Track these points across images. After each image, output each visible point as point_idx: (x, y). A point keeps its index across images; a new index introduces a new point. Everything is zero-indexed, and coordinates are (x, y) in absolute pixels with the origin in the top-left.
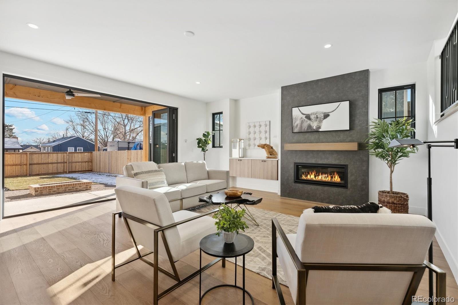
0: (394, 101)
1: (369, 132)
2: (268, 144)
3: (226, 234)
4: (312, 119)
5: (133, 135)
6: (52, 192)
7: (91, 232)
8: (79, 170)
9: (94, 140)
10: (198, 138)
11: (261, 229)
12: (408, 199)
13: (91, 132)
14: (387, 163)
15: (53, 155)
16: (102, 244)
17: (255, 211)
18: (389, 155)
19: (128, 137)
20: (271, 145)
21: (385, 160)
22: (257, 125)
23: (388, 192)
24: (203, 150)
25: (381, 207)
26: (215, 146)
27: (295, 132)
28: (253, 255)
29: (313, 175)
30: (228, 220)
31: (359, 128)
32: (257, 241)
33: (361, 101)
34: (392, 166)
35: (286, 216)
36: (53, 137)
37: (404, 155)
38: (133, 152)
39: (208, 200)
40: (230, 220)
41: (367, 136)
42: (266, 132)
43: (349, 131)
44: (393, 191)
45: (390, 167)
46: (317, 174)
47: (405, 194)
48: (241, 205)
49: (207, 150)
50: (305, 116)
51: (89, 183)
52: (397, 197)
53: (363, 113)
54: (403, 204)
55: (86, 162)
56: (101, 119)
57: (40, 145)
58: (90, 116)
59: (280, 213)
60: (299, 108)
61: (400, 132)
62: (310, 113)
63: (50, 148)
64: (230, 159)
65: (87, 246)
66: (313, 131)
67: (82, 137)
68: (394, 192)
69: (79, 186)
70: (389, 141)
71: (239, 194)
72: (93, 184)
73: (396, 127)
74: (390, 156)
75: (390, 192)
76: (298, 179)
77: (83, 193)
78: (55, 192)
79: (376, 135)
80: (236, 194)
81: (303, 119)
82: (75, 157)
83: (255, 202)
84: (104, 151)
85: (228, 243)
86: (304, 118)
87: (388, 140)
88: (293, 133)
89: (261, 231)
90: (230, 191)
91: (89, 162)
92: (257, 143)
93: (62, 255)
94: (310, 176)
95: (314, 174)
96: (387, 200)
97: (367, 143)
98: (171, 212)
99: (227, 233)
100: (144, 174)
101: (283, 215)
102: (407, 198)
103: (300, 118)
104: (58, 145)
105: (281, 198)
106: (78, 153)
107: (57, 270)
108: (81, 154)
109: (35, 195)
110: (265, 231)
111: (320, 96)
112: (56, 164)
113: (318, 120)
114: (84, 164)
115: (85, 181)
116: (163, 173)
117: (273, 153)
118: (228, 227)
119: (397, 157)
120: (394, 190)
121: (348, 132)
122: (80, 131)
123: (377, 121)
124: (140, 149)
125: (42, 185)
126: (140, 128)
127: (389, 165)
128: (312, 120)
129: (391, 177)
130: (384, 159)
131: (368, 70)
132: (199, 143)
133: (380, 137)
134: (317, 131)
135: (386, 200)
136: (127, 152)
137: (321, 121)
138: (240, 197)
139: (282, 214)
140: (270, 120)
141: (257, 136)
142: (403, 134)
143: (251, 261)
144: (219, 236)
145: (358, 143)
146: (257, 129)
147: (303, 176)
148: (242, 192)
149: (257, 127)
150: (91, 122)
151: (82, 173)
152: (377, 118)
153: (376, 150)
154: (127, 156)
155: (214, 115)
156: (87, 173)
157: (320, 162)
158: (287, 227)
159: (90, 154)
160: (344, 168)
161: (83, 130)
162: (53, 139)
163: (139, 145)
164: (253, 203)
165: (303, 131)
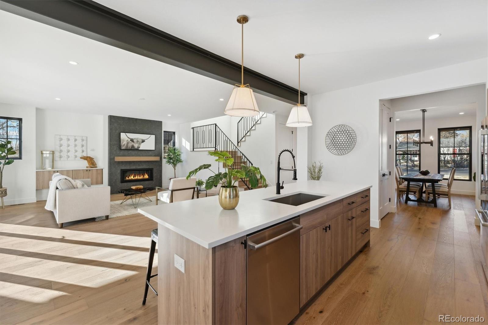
4: (135, 142)
14: (172, 166)
22: (71, 139)
27: (122, 149)
31: (158, 149)
33: (159, 136)
42: (83, 146)
43: (154, 151)
46: (135, 176)
50: (130, 139)
53: (160, 142)
60: (126, 133)
62: (134, 138)
66: (134, 149)
86: (129, 141)
92: (72, 155)
103: (126, 140)
111: (138, 128)
113: (138, 143)
130: (170, 164)
134: (137, 150)
137: (140, 144)
140: (85, 136)
141: (71, 148)
145: (160, 157)
146: (72, 142)
147: (127, 178)
157: (138, 168)
160: (151, 170)
165: (128, 149)
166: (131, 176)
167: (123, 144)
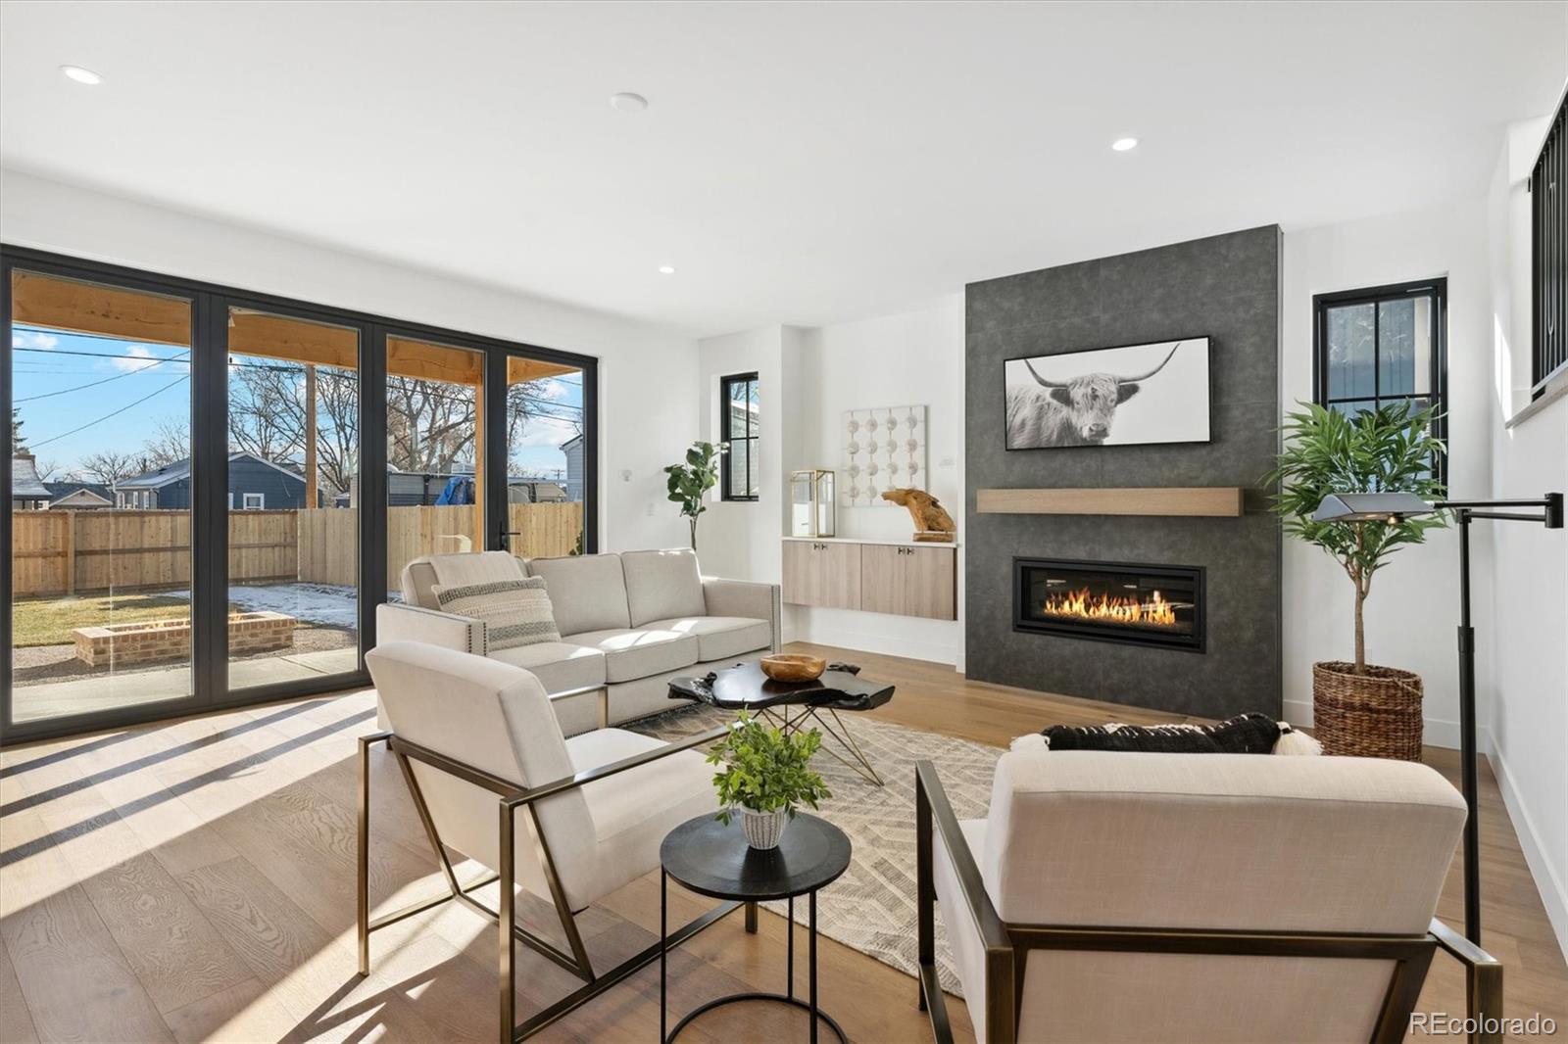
0: (1371, 338)
1: (1281, 453)
2: (920, 489)
3: (752, 817)
4: (1078, 404)
5: (442, 451)
6: (155, 656)
7: (288, 800)
8: (251, 576)
9: (302, 468)
10: (669, 466)
11: (890, 795)
12: (1420, 694)
13: (293, 438)
14: (1347, 563)
15: (158, 521)
16: (327, 846)
17: (872, 730)
18: (1353, 532)
19: (424, 458)
20: (933, 494)
21: (1339, 553)
22: (881, 419)
23: (1350, 669)
24: (688, 508)
25: (1286, 731)
26: (733, 494)
27: (1016, 447)
28: (858, 890)
29: (1079, 602)
30: (759, 768)
31: (1244, 434)
32: (873, 840)
33: (1252, 340)
34: (1364, 574)
35: (981, 750)
36: (160, 456)
37: (1405, 534)
38: (441, 512)
39: (701, 692)
40: (765, 768)
41: (1273, 464)
42: (912, 446)
43: (1209, 448)
44: (1367, 663)
45: (1357, 577)
46: (1095, 600)
47: (1409, 676)
48: (819, 711)
49: (703, 509)
50: (1050, 389)
51: (285, 622)
52: (1379, 686)
53: (1260, 382)
54: (1402, 713)
55: (276, 546)
56: (326, 393)
57: (113, 482)
58: (288, 382)
59: (962, 741)
60: (1028, 360)
61: (1392, 451)
62: (1070, 381)
63: (146, 493)
64: (783, 541)
65: (274, 851)
66: (1079, 445)
67: (259, 454)
68: (1371, 667)
69: (249, 632)
70: (1353, 485)
71: (813, 670)
72: (299, 626)
73: (1375, 433)
74: (1357, 541)
75: (1357, 669)
76: (1028, 616)
77: (262, 660)
78: (167, 656)
79: (1306, 462)
80: (802, 671)
81: (1044, 400)
82: (237, 528)
83: (867, 700)
84: (338, 506)
85: (758, 848)
86: (1049, 399)
87: (1348, 478)
88: (1007, 450)
89: (888, 805)
90: (782, 658)
91: (285, 547)
92: (883, 483)
93: (187, 880)
94: (1071, 605)
95: (1084, 600)
96: (1345, 697)
97: (1275, 488)
98: (559, 736)
99: (754, 813)
100: (475, 597)
101: (973, 746)
102: (1418, 690)
103: (1034, 397)
104: (177, 483)
105: (968, 686)
106: (246, 513)
107: (168, 933)
108: (256, 517)
109: (96, 666)
110: (904, 805)
111: (1105, 318)
112: (169, 553)
113: (1098, 404)
114: (267, 554)
115: (270, 615)
116: (543, 592)
117: (941, 520)
118: (758, 792)
119: (1381, 544)
120: (1371, 660)
121: (1204, 451)
122: (254, 434)
123: (1309, 412)
124: (467, 503)
125: (120, 629)
126: (468, 424)
127: (1351, 570)
128: (1076, 406)
129: (1359, 615)
130: (1333, 549)
131: (1274, 228)
132: (672, 485)
133: (1322, 471)
134: (1093, 447)
135: (1340, 697)
136: (419, 513)
137: (1109, 410)
138: (815, 682)
139: (969, 745)
140: (926, 404)
141: (881, 459)
142: (1401, 460)
143: (848, 911)
144: (726, 823)
145: (1240, 491)
146: (882, 435)
147: (1048, 606)
148: (824, 663)
149: (882, 429)
150: (294, 401)
151: (261, 586)
152: (1310, 399)
153: (1308, 516)
154: (419, 526)
155: (726, 382)
156: (278, 585)
157: (1106, 556)
158: (983, 792)
159: (287, 517)
160: (1192, 579)
161: (266, 430)
162: (159, 462)
163: (463, 487)
164: (862, 703)
165: (1043, 445)
166: (1071, 596)
167: (1018, 420)
